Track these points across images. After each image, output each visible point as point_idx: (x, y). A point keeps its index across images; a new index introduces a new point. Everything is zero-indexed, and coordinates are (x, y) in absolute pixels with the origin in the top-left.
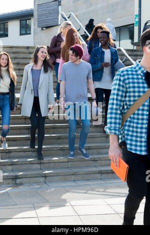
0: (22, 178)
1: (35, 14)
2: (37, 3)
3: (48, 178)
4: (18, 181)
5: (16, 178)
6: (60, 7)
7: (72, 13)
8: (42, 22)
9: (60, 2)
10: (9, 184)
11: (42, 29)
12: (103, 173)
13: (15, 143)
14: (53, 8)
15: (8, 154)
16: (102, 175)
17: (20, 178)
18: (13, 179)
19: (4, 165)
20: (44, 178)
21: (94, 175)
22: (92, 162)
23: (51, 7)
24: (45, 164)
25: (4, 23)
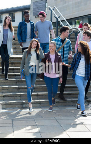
0: (26, 104)
1: (32, 8)
3: (41, 104)
4: (24, 106)
5: (23, 104)
6: (46, 4)
7: (55, 7)
9: (47, 1)
10: (19, 107)
11: (36, 17)
12: (74, 102)
13: (22, 83)
14: (42, 4)
15: (18, 90)
16: (74, 103)
17: (25, 104)
18: (21, 104)
19: (16, 96)
20: (39, 104)
21: (69, 103)
22: (67, 95)
23: (41, 3)
24: (40, 96)
25: (13, 13)
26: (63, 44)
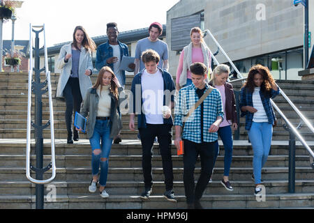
2: (170, 17)
6: (202, 23)
7: (208, 31)
8: (178, 43)
9: (203, 16)
11: (177, 53)
14: (193, 23)
26: (199, 98)
